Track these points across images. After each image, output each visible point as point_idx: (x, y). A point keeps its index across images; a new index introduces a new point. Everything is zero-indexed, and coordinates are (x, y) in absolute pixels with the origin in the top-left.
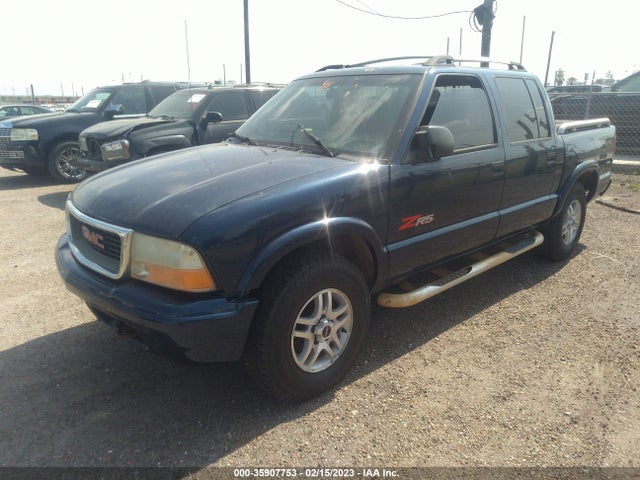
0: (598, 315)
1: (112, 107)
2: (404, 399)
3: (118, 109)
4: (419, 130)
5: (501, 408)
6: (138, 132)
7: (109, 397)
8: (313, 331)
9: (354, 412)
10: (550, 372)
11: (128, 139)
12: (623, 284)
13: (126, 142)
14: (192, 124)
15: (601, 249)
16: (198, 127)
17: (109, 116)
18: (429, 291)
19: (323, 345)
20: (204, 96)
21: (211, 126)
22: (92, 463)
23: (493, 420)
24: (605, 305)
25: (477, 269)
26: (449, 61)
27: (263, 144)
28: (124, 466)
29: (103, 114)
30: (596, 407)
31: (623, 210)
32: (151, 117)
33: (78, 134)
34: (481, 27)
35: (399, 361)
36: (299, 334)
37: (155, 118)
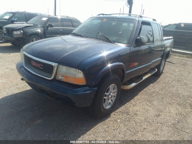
0: (174, 92)
1: (13, 19)
2: (132, 117)
3: (16, 20)
4: (137, 37)
5: (158, 119)
6: (26, 28)
7: (40, 117)
8: (108, 97)
9: (119, 120)
10: (167, 108)
11: (22, 30)
12: (177, 83)
13: (22, 31)
14: (44, 27)
15: (168, 73)
16: (45, 28)
17: (12, 22)
18: (134, 84)
19: (110, 101)
20: (47, 18)
21: (49, 28)
22: (42, 139)
23: (157, 122)
24: (175, 89)
25: (144, 78)
26: (141, 17)
27: (87, 37)
28: (53, 140)
29: (10, 21)
30: (182, 118)
31: (169, 62)
32: (29, 24)
33: (3, 27)
34: (129, 6)
35: (126, 105)
36: (105, 98)
37: (31, 24)
